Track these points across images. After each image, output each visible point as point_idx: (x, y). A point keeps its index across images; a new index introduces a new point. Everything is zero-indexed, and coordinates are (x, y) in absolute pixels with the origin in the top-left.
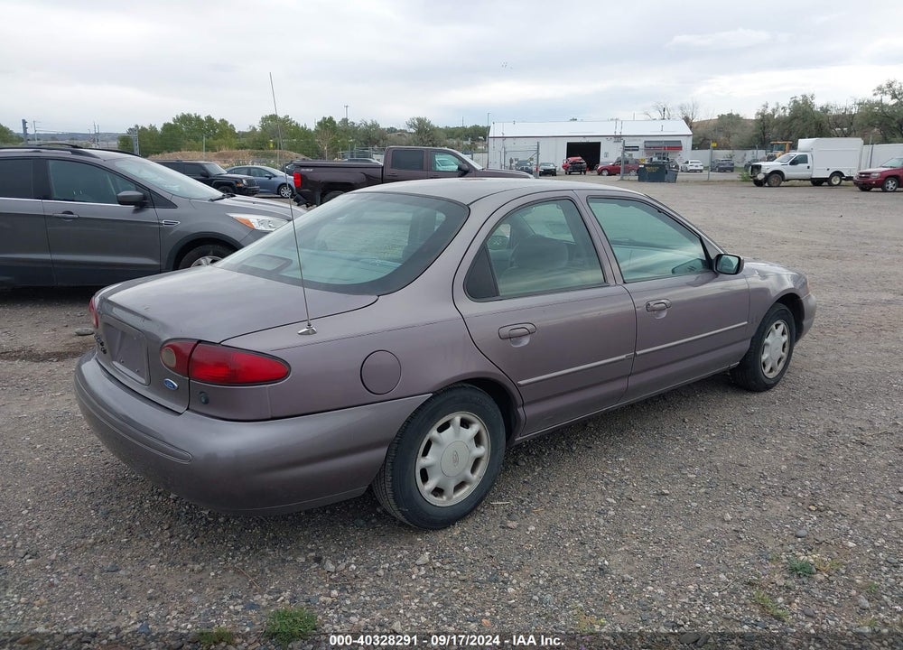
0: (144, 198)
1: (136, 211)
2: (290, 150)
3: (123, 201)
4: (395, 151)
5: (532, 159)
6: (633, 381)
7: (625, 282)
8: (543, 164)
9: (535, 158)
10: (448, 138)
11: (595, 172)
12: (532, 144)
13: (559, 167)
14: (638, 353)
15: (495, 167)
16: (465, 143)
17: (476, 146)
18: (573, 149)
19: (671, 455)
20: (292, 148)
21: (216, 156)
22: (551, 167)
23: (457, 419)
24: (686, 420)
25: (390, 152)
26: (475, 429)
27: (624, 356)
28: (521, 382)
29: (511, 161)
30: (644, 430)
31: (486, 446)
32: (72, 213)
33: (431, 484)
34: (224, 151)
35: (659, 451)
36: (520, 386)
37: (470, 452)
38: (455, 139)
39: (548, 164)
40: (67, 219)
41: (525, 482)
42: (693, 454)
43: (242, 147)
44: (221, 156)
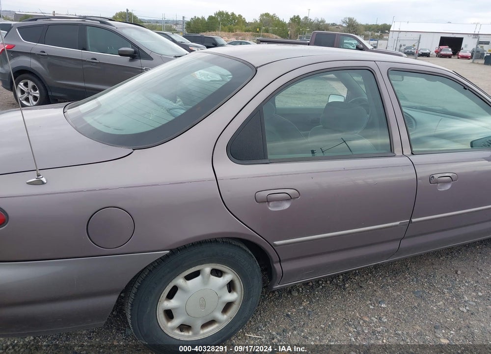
0: (135, 52)
1: (131, 60)
2: (273, 33)
3: (122, 54)
4: (318, 34)
5: (414, 45)
6: (405, 243)
7: (412, 154)
8: (422, 49)
9: (416, 45)
10: (365, 31)
11: (456, 57)
12: (416, 36)
13: (433, 52)
14: (413, 220)
15: (390, 50)
16: (376, 34)
17: (383, 36)
18: (444, 41)
19: (432, 310)
20: (274, 33)
21: (233, 35)
22: (427, 51)
23: (207, 269)
24: (459, 272)
25: (315, 34)
26: (227, 278)
27: (398, 223)
28: (277, 243)
29: (401, 46)
30: (417, 276)
31: (239, 293)
32: (96, 59)
33: (176, 322)
34: (238, 32)
35: (423, 304)
36: (276, 245)
37: (219, 298)
38: (370, 31)
39: (425, 50)
40: (93, 62)
41: (288, 315)
42: (454, 313)
43: (248, 31)
44: (236, 35)
